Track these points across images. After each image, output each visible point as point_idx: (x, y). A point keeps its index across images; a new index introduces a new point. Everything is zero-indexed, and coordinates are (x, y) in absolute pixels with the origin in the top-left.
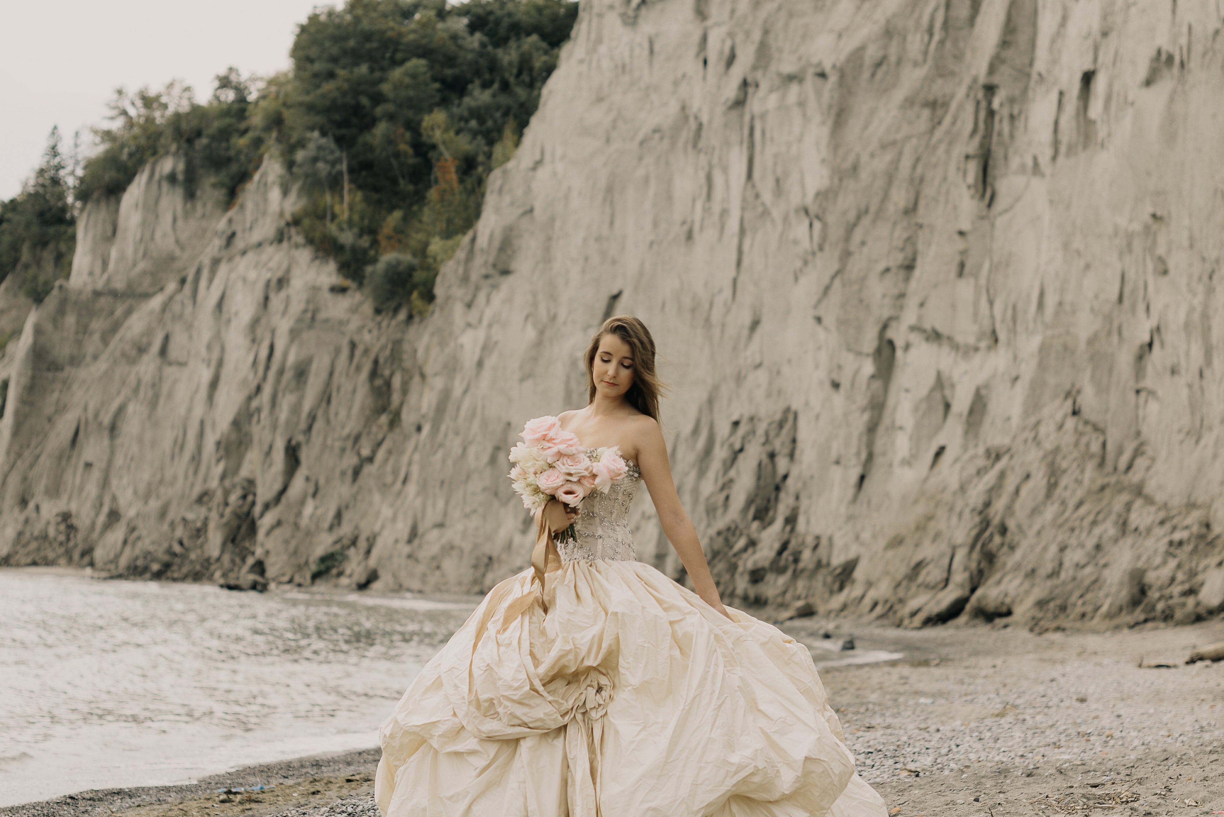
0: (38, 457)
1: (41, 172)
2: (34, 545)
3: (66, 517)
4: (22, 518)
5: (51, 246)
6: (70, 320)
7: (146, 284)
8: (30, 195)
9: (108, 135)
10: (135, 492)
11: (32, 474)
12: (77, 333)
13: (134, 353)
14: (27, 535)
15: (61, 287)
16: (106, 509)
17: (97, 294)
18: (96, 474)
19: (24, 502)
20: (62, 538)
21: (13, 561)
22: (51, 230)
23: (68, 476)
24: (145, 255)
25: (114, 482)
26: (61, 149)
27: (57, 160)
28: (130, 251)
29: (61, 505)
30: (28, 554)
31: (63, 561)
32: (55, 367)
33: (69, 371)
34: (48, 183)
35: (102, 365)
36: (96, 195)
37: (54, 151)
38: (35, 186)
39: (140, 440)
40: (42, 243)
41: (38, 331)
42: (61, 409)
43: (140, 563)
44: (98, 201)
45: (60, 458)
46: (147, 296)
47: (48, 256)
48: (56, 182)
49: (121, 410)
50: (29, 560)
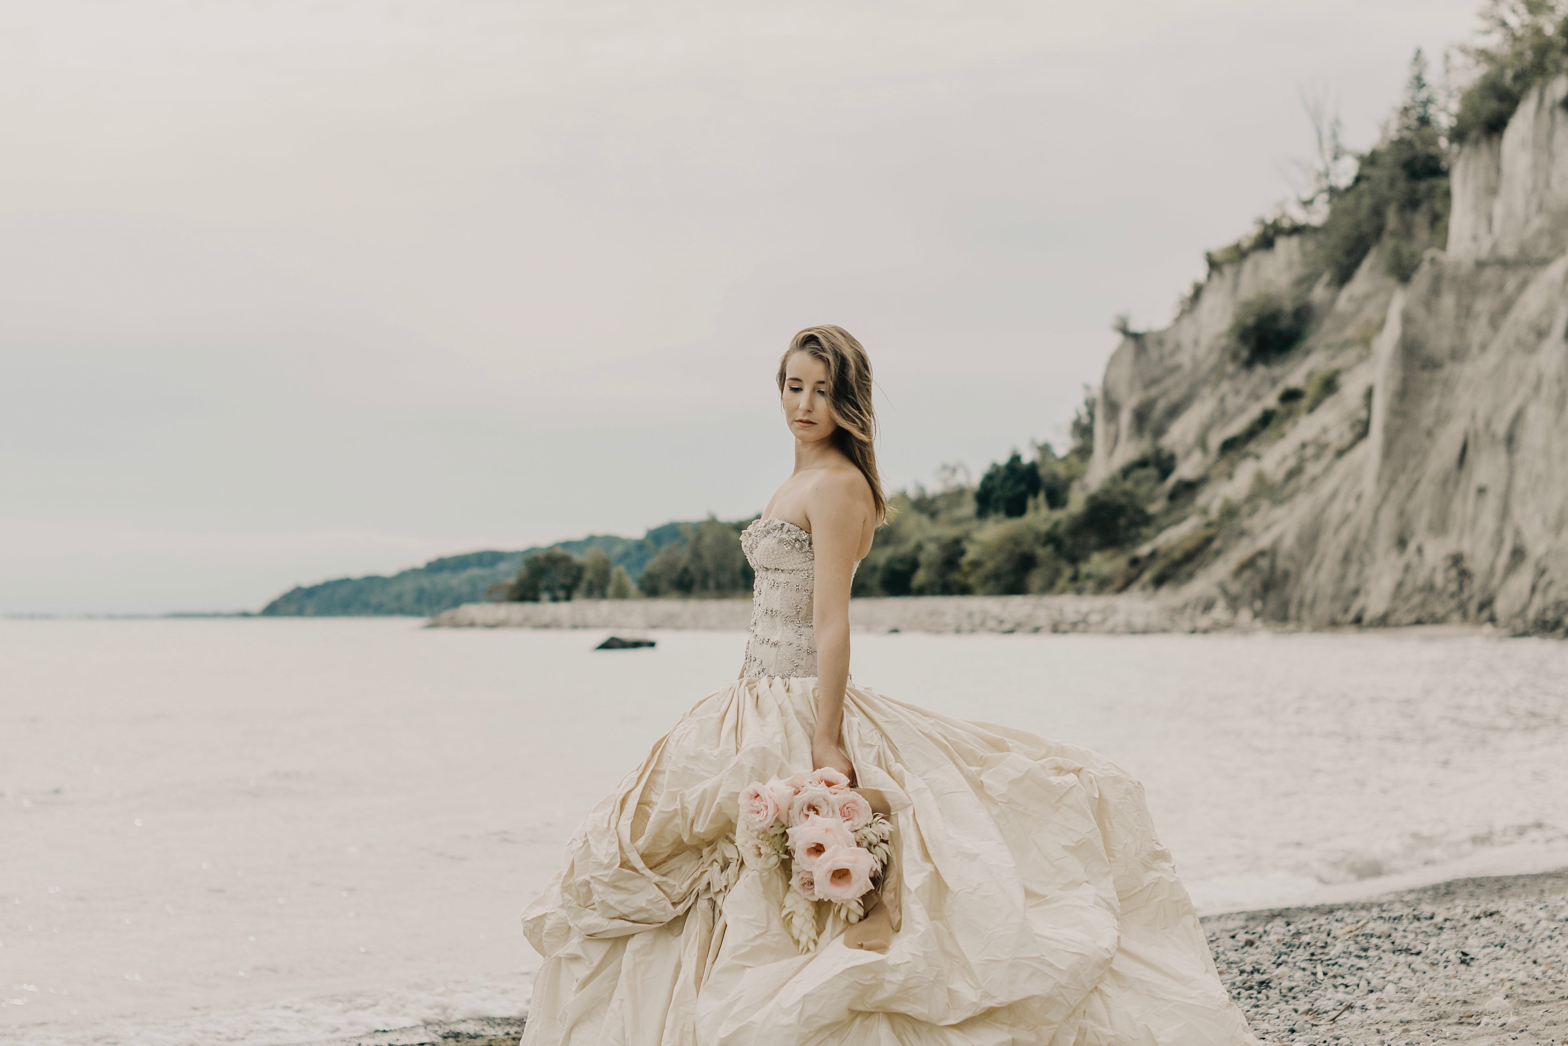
0: (1416, 484)
1: (1406, 110)
2: (1417, 599)
3: (1457, 560)
4: (1400, 563)
5: (1424, 207)
6: (1448, 301)
7: (1544, 247)
8: (1392, 142)
9: (1484, 55)
10: (1545, 522)
11: (1411, 506)
12: (1458, 317)
13: (1531, 338)
14: (1408, 588)
15: (1433, 260)
16: (1507, 547)
17: (1480, 265)
18: (1492, 502)
19: (1402, 543)
20: (1453, 587)
21: (1393, 619)
22: (1423, 186)
23: (1457, 506)
24: (1540, 208)
25: (1517, 511)
26: (1428, 78)
27: (1423, 95)
28: (1519, 205)
29: (1449, 545)
30: (1410, 611)
31: (1456, 617)
32: (1432, 364)
33: (1450, 368)
34: (1414, 123)
35: (1491, 358)
36: (1473, 134)
37: (1419, 82)
38: (1398, 131)
39: (1547, 453)
40: (1411, 203)
41: (1407, 319)
42: (1443, 418)
43: (1550, 615)
44: (1477, 143)
45: (1445, 482)
46: (1544, 262)
47: (1420, 219)
48: (1424, 121)
49: (1519, 416)
50: (1413, 617)
